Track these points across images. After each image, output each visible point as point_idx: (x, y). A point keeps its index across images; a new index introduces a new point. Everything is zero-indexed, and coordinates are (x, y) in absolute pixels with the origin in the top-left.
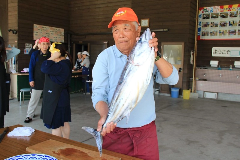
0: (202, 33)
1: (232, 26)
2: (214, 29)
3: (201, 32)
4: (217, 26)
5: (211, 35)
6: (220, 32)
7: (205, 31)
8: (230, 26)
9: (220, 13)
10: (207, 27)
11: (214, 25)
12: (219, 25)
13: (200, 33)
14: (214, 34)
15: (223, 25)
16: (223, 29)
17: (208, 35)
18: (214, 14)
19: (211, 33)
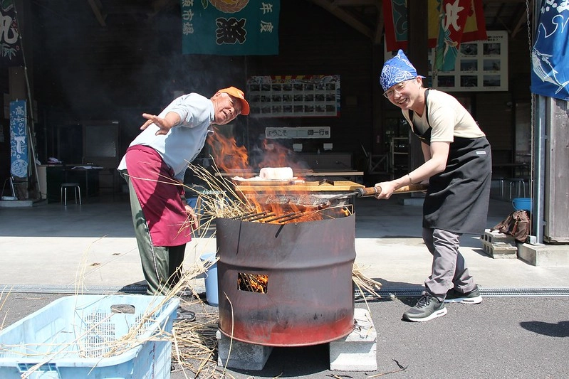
1: (287, 101)
2: (265, 105)
4: (269, 100)
5: (263, 112)
6: (273, 109)
7: (255, 107)
8: (285, 101)
9: (271, 84)
10: (257, 102)
11: (265, 99)
12: (271, 100)
14: (266, 110)
15: (277, 99)
16: (277, 104)
17: (259, 112)
18: (265, 85)
19: (263, 109)
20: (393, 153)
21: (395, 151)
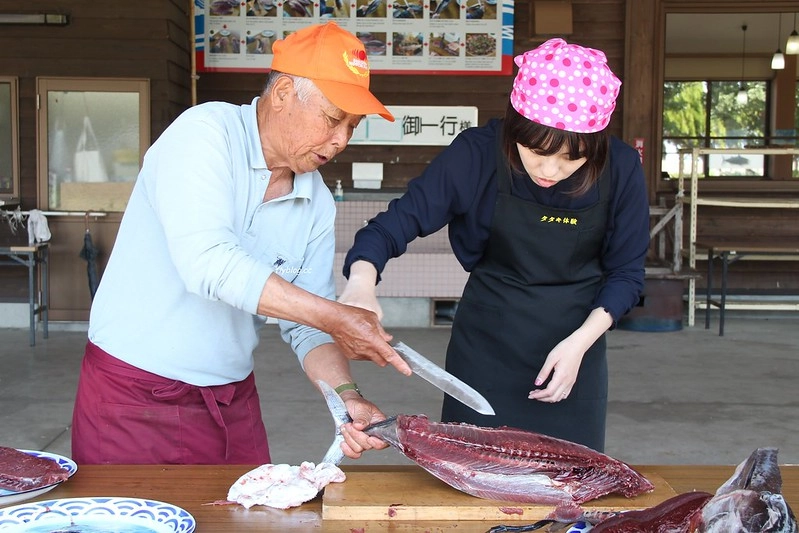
0: (212, 40)
1: (335, 16)
2: (260, 26)
3: (207, 36)
4: (272, 12)
5: (252, 51)
7: (225, 33)
8: (325, 16)
10: (230, 13)
11: (259, 7)
12: (280, 10)
13: (202, 40)
14: (261, 45)
15: (299, 10)
17: (237, 50)
19: (250, 41)
20: (696, 201)
21: (701, 194)
